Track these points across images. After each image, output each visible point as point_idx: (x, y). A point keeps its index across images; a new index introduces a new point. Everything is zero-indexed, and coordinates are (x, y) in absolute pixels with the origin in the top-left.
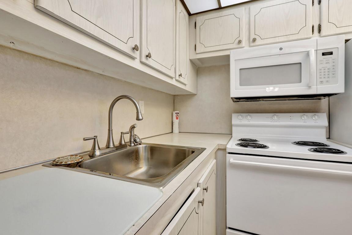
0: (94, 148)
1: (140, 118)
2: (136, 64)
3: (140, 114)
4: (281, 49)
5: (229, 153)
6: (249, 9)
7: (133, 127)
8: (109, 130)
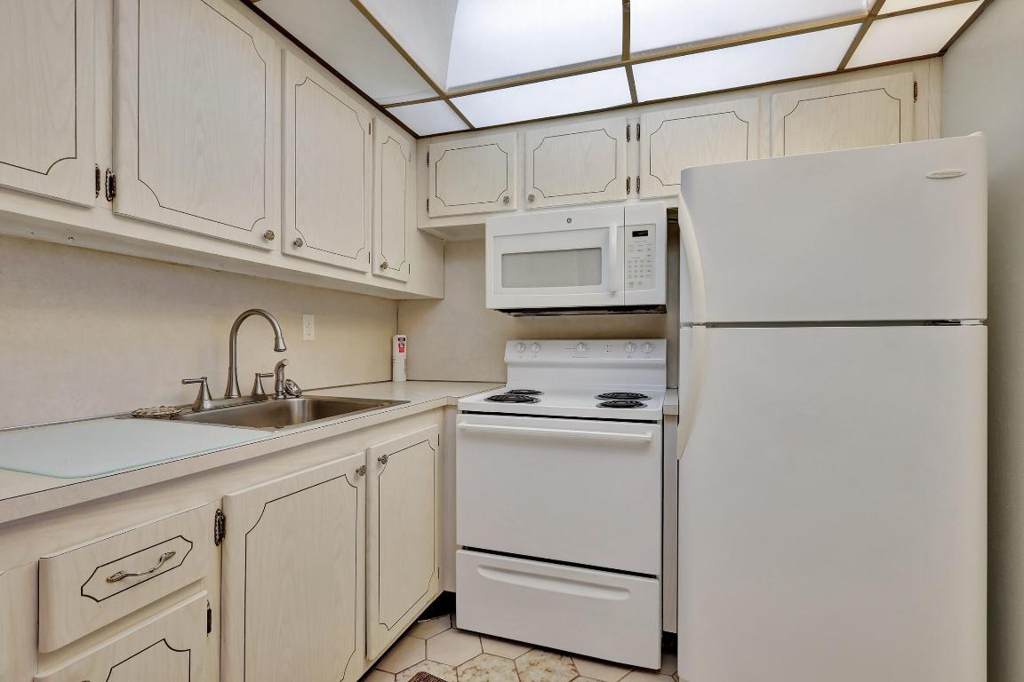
0: (201, 398)
1: (282, 347)
2: (274, 260)
3: (281, 340)
4: (569, 220)
5: (464, 412)
6: (525, 135)
7: (281, 366)
8: (231, 368)
